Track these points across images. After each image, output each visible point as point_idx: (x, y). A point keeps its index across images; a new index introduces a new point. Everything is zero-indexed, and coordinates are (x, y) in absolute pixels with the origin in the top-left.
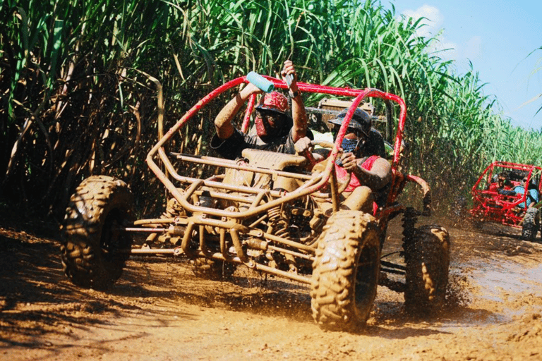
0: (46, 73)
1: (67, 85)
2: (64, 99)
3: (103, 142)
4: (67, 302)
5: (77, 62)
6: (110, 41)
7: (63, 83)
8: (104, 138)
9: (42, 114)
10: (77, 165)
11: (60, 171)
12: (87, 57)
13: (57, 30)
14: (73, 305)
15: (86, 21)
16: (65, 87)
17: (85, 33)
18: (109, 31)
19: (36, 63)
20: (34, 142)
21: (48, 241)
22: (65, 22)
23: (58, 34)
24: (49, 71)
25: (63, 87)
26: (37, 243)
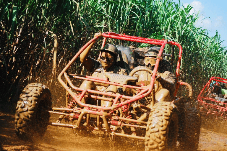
0: (8, 32)
1: (18, 38)
2: (17, 45)
3: (36, 67)
4: (18, 145)
5: (23, 27)
6: (40, 17)
7: (17, 38)
8: (37, 64)
9: (6, 52)
10: (23, 77)
11: (15, 81)
12: (29, 25)
13: (14, 11)
14: (21, 146)
15: (28, 7)
16: (18, 40)
17: (28, 13)
18: (40, 12)
19: (3, 27)
20: (2, 66)
21: (8, 115)
22: (18, 8)
23: (15, 13)
24: (10, 31)
25: (16, 39)
26: (3, 116)
